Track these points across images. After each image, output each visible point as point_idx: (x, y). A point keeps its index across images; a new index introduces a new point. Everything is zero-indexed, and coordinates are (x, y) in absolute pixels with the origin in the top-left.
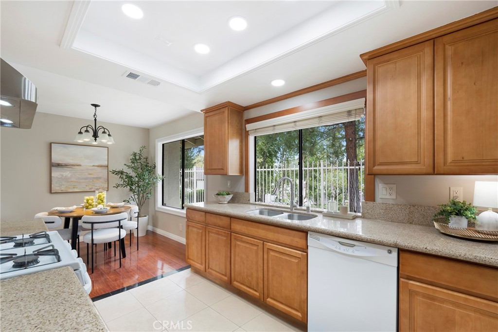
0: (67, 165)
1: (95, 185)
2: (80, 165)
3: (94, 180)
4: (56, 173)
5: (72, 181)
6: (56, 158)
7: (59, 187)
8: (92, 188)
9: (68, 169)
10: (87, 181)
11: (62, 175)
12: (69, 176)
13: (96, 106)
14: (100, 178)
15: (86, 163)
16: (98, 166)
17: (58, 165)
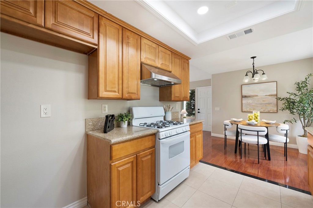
0: (250, 96)
1: (267, 108)
2: (257, 96)
3: (267, 105)
4: (245, 101)
5: (253, 106)
6: (244, 93)
7: (246, 109)
8: (265, 110)
9: (250, 98)
10: (262, 105)
11: (247, 102)
12: (251, 102)
13: (253, 58)
14: (271, 103)
15: (261, 94)
16: (269, 95)
17: (246, 97)
